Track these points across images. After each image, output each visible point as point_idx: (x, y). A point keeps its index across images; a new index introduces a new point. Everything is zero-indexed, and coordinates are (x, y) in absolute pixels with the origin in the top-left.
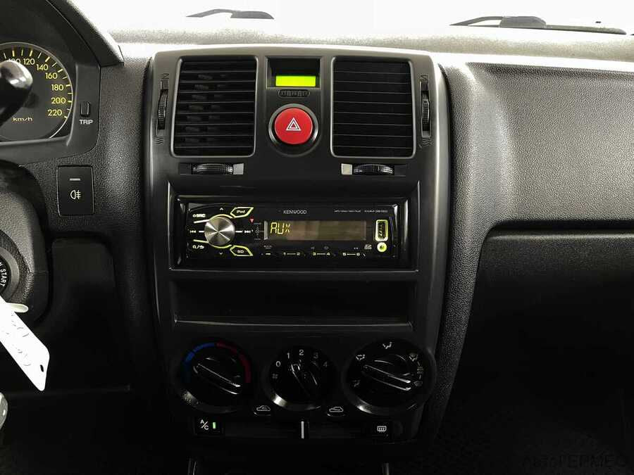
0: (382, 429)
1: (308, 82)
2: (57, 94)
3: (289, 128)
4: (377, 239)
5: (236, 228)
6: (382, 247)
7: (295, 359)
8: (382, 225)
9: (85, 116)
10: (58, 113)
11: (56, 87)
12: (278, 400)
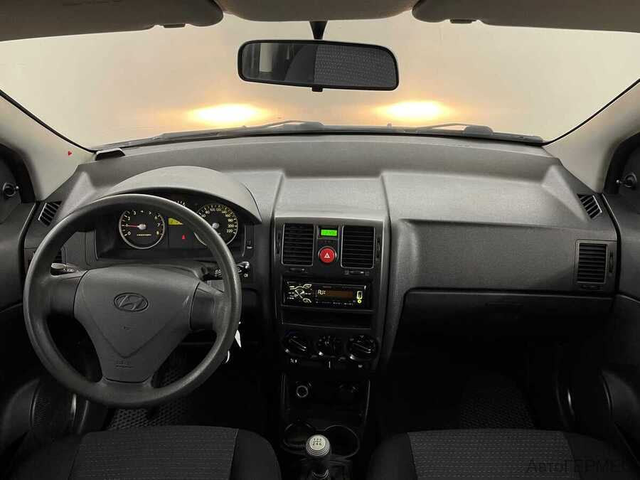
0: (360, 366)
1: (333, 233)
2: (230, 223)
3: (325, 257)
4: (358, 298)
5: (305, 292)
6: (359, 302)
7: (326, 340)
8: (360, 294)
9: (249, 246)
10: (231, 231)
11: (230, 220)
12: (320, 354)
